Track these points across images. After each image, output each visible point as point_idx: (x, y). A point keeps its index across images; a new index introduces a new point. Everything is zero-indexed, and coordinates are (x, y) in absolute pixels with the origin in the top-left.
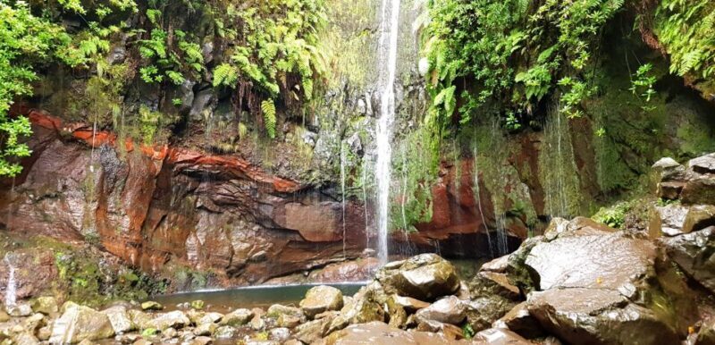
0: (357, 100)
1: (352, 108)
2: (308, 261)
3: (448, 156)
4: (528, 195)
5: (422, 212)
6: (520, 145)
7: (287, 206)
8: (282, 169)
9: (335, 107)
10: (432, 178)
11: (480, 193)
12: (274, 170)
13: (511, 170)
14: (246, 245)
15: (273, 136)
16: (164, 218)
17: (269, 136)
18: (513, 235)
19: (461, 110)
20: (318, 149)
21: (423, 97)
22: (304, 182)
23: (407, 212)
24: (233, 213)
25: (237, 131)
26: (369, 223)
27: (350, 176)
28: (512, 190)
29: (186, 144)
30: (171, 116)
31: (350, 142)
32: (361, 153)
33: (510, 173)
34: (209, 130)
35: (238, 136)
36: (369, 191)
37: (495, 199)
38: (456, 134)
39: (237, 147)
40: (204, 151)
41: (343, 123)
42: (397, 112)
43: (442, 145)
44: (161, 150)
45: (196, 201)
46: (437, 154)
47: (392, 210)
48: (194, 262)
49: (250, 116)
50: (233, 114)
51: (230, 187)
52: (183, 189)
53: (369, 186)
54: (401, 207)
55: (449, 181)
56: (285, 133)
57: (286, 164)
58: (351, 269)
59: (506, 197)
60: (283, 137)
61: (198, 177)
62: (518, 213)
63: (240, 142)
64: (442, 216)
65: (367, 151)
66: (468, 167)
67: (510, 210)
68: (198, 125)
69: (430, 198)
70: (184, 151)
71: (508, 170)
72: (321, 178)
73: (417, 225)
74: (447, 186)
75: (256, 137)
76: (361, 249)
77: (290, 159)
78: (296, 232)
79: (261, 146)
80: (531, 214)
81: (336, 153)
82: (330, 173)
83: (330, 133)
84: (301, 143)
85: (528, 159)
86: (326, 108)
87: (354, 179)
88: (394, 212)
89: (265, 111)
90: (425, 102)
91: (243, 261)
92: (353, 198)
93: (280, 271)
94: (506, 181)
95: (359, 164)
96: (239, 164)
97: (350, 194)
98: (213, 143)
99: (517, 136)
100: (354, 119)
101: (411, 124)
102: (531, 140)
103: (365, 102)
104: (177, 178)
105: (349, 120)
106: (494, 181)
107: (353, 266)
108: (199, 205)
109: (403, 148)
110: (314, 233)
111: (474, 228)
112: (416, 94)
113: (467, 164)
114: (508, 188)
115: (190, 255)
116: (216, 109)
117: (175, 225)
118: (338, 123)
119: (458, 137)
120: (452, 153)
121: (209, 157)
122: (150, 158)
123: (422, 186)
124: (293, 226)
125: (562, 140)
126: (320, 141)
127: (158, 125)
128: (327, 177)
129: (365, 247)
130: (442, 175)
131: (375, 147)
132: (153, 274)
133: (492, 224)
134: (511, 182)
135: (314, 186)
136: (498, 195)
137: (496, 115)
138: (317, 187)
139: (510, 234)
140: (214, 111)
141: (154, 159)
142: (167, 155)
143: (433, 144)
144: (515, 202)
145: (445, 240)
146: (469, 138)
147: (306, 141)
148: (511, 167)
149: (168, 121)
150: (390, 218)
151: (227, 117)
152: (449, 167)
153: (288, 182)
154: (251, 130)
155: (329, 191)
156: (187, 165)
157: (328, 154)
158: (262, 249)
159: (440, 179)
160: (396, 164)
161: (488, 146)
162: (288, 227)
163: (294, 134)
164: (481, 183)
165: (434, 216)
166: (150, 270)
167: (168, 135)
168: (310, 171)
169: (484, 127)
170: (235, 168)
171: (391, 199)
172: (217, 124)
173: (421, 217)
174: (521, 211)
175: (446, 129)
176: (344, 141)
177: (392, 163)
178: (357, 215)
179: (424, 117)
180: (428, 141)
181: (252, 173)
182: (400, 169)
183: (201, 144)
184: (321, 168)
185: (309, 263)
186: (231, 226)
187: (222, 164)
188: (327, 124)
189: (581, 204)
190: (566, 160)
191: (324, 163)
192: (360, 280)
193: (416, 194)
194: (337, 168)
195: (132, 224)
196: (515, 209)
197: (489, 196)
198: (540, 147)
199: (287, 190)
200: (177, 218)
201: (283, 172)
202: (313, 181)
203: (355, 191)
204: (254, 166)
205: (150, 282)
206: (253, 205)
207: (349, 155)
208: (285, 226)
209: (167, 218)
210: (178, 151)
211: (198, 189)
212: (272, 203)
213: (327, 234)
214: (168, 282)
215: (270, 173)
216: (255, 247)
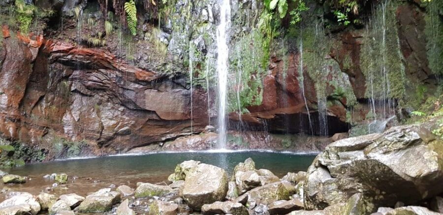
0: (201, 10)
1: (198, 16)
2: (163, 135)
3: (278, 52)
4: (348, 82)
5: (254, 98)
6: (341, 42)
7: (147, 92)
8: (142, 62)
9: (184, 14)
10: (263, 70)
11: (304, 81)
12: (136, 62)
13: (332, 62)
14: (113, 122)
15: (135, 34)
16: (41, 98)
17: (131, 34)
18: (332, 115)
19: (292, 13)
20: (171, 47)
21: (255, 7)
22: (160, 73)
23: (242, 97)
24: (102, 96)
25: (104, 28)
26: (211, 106)
27: (196, 70)
28: (333, 78)
29: (60, 36)
30: (45, 10)
31: (196, 42)
32: (205, 51)
33: (332, 65)
34: (79, 25)
35: (105, 32)
36: (211, 82)
37: (317, 86)
38: (285, 34)
39: (104, 42)
40: (75, 44)
41: (191, 27)
42: (233, 20)
43: (272, 44)
44: (37, 39)
45: (71, 85)
46: (268, 51)
47: (230, 97)
48: (70, 135)
49: (115, 16)
50: (100, 13)
51: (99, 75)
52: (59, 75)
53: (211, 78)
54: (236, 94)
55: (277, 73)
56: (145, 32)
57: (146, 58)
58: (196, 141)
59: (328, 84)
60: (143, 35)
61: (71, 65)
62: (339, 97)
63: (107, 38)
64: (270, 100)
65: (210, 50)
66: (295, 62)
67: (332, 94)
68: (70, 21)
69: (261, 86)
70: (59, 43)
71: (330, 62)
72: (173, 70)
73: (249, 107)
74: (276, 76)
75: (121, 33)
76: (204, 126)
77: (148, 53)
78: (154, 112)
79: (124, 42)
80: (351, 98)
81: (186, 50)
82: (181, 66)
83: (180, 35)
84: (157, 42)
85: (349, 52)
86: (177, 14)
87: (200, 72)
88: (230, 96)
89: (128, 11)
90: (256, 11)
91: (111, 134)
92: (198, 87)
93: (141, 143)
94: (328, 71)
95: (203, 60)
96: (106, 56)
97: (196, 84)
98: (84, 37)
99: (339, 34)
100: (199, 24)
101: (244, 29)
102: (353, 36)
103: (208, 11)
104: (53, 66)
105: (195, 25)
106: (317, 71)
107: (197, 138)
108: (73, 89)
109: (238, 48)
110: (168, 114)
111: (297, 109)
112: (249, 5)
113: (294, 59)
114: (330, 76)
115: (66, 129)
116: (85, 8)
117: (52, 104)
118: (187, 27)
119: (286, 36)
120: (281, 50)
121: (80, 48)
122: (26, 45)
123: (254, 77)
124: (151, 108)
125: (387, 33)
126: (172, 41)
127: (34, 16)
128: (178, 70)
129: (208, 124)
130: (271, 69)
131: (216, 47)
132: (31, 145)
133: (314, 107)
134: (333, 72)
135: (168, 76)
136: (321, 82)
137: (319, 18)
138: (170, 77)
139: (329, 114)
140: (84, 9)
141: (30, 46)
142: (43, 45)
143: (265, 42)
144: (336, 88)
145: (272, 119)
146: (296, 37)
147: (162, 40)
148: (332, 60)
149: (43, 15)
150: (227, 103)
151: (96, 15)
152: (278, 62)
153: (147, 73)
154: (116, 28)
155: (180, 80)
156: (62, 54)
157: (179, 51)
158: (126, 125)
159: (270, 72)
160: (232, 60)
161: (312, 43)
162: (147, 108)
163: (151, 34)
164: (306, 74)
165: (264, 100)
166: (29, 142)
167: (43, 27)
168: (165, 64)
169: (309, 28)
170: (102, 59)
171: (229, 88)
172: (86, 20)
173: (253, 101)
174: (341, 95)
175: (276, 31)
176: (191, 42)
177: (229, 60)
178: (201, 100)
179: (256, 22)
180: (261, 41)
181: (117, 64)
182: (236, 65)
183: (73, 38)
184: (173, 62)
185: (163, 137)
186: (101, 107)
187: (93, 55)
188: (178, 27)
189: (407, 87)
190: (391, 50)
191: (176, 58)
192: (204, 149)
193: (249, 84)
194: (186, 63)
195: (10, 101)
196: (336, 93)
197: (313, 83)
198: (362, 42)
199: (146, 79)
200: (54, 99)
201: (143, 64)
202: (167, 72)
203: (200, 81)
204: (119, 58)
205: (29, 151)
206: (118, 91)
207: (195, 53)
208: (144, 107)
209: (45, 98)
210: (53, 42)
211: (72, 76)
212: (134, 89)
213: (178, 114)
214: (46, 151)
215: (132, 65)
216: (120, 123)
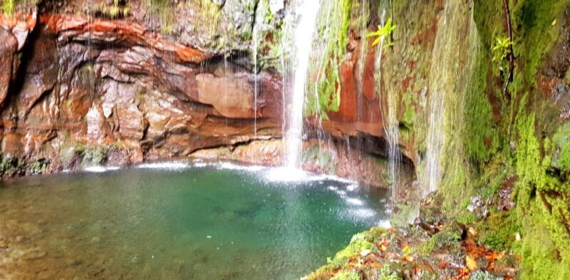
2: (231, 137)
5: (331, 98)
7: (199, 77)
8: (184, 35)
10: (340, 53)
12: (176, 35)
14: (164, 117)
16: (48, 93)
20: (227, 9)
22: (211, 50)
24: (145, 82)
27: (265, 44)
33: (415, 59)
36: (288, 62)
39: (126, 11)
40: (89, 17)
44: (26, 20)
45: (100, 70)
48: (95, 137)
51: (133, 54)
53: (287, 57)
55: (357, 60)
57: (190, 28)
59: (401, 97)
63: (131, 4)
65: (290, 9)
69: (338, 80)
70: (68, 17)
73: (327, 112)
74: (354, 66)
78: (210, 106)
79: (156, 7)
82: (239, 40)
84: (205, 2)
87: (271, 46)
91: (160, 133)
92: (271, 70)
93: (205, 144)
96: (134, 29)
97: (267, 65)
106: (395, 68)
108: (103, 74)
110: (232, 108)
114: (406, 83)
115: (90, 129)
117: (67, 98)
121: (96, 23)
123: (332, 62)
124: (205, 100)
128: (235, 46)
130: (351, 50)
134: (412, 75)
141: (16, 31)
152: (358, 39)
153: (193, 51)
155: (241, 61)
156: (75, 32)
157: (237, 16)
158: (180, 121)
159: (348, 56)
162: (202, 100)
165: (340, 105)
166: (18, 151)
168: (217, 37)
170: (131, 35)
181: (150, 39)
183: (84, 8)
184: (228, 33)
185: (233, 138)
186: (146, 96)
191: (230, 26)
193: (326, 73)
194: (247, 34)
199: (193, 59)
200: (69, 91)
201: (186, 38)
202: (220, 49)
203: (273, 61)
204: (153, 31)
205: (20, 163)
206: (161, 76)
207: (267, 15)
208: (197, 99)
209: (54, 92)
210: (60, 17)
211: (99, 58)
212: (182, 74)
213: (244, 110)
214: (47, 161)
215: (171, 40)
216: (172, 119)
